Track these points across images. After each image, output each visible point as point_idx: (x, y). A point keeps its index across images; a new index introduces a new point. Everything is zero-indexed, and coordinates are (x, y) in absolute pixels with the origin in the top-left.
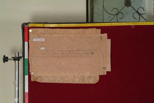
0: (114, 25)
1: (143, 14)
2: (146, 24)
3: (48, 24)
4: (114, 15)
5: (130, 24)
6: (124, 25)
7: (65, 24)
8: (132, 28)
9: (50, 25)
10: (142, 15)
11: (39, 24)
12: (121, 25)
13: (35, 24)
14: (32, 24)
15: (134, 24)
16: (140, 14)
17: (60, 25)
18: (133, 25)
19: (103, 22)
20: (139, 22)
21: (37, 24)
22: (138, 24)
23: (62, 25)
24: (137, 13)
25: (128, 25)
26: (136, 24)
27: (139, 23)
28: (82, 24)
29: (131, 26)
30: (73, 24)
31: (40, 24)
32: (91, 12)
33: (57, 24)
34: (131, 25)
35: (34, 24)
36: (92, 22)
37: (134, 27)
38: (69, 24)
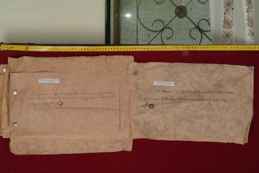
0: (152, 50)
1: (207, 31)
2: (209, 49)
3: (36, 47)
4: (156, 31)
5: (180, 48)
6: (170, 50)
7: (66, 47)
8: (184, 55)
9: (39, 47)
10: (206, 33)
11: (18, 46)
12: (164, 50)
13: (12, 46)
14: (6, 46)
15: (188, 49)
16: (201, 31)
17: (56, 47)
18: (185, 49)
19: (136, 44)
20: (200, 44)
21: (15, 46)
22: (194, 49)
23: (60, 47)
24: (197, 30)
25: (176, 49)
26: (191, 49)
27: (200, 47)
28: (95, 47)
29: (182, 52)
30: (80, 47)
31: (21, 46)
32: (116, 27)
33: (51, 47)
34: (182, 49)
35: (9, 46)
36: (117, 43)
37: (187, 54)
38: (71, 47)
